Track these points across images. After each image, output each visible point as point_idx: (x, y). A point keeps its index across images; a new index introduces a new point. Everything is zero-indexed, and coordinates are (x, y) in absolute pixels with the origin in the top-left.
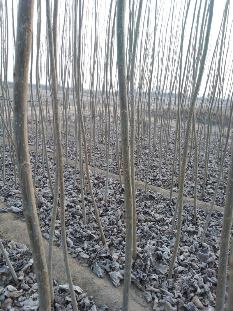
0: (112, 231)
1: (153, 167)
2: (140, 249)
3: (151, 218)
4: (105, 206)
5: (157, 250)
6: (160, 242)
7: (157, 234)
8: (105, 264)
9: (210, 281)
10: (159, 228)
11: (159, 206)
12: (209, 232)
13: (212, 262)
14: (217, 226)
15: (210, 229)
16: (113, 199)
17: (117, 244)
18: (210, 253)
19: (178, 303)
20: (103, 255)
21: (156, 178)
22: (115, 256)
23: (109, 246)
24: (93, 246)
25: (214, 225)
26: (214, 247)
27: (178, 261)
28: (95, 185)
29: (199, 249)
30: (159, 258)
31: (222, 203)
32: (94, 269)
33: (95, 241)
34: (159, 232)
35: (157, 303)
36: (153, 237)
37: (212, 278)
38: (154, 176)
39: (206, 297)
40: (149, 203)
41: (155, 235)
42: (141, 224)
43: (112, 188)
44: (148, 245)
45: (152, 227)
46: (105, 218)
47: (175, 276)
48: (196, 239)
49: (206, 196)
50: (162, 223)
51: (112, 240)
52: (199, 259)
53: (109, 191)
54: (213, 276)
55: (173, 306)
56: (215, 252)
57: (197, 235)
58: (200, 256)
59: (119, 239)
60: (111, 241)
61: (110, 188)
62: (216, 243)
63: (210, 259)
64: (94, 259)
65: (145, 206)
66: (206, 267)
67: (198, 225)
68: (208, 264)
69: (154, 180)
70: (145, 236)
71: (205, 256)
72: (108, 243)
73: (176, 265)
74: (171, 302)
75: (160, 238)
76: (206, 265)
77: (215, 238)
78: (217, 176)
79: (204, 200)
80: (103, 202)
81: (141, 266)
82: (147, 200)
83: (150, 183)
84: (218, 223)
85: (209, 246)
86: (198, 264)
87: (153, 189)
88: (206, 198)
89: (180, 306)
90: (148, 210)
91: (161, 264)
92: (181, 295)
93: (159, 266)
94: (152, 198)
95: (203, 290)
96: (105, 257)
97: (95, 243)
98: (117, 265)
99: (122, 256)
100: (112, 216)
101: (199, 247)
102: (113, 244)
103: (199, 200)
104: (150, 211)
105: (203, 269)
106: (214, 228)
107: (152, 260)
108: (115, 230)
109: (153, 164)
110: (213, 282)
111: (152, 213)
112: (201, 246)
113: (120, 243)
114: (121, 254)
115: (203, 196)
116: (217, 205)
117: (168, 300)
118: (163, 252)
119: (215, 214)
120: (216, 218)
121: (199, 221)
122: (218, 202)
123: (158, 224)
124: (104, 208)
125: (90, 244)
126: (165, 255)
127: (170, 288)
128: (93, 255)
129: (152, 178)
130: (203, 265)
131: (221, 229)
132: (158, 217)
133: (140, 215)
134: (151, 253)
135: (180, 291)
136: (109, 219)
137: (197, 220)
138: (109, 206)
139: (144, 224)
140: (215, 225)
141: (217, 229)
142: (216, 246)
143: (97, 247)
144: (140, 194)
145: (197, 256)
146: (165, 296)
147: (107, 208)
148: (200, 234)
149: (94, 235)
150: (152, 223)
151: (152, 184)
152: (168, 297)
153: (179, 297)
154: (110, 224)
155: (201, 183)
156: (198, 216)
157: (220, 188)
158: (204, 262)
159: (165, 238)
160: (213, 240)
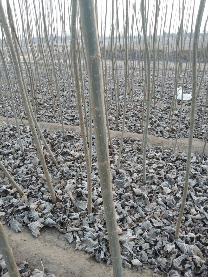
0: (31, 180)
1: (71, 107)
2: (60, 191)
3: (70, 157)
4: (22, 156)
5: (77, 188)
6: (80, 179)
7: (77, 171)
8: (23, 217)
9: (128, 205)
10: (78, 165)
11: (78, 144)
12: (125, 158)
13: (128, 187)
14: (131, 151)
15: (125, 155)
16: (31, 146)
17: (35, 192)
18: (126, 178)
19: (99, 236)
20: (20, 208)
21: (75, 118)
22: (33, 206)
23: (28, 196)
24: (10, 201)
25: (128, 151)
26: (130, 171)
27: (98, 193)
28: (11, 136)
29: (116, 177)
30: (79, 196)
31: (134, 130)
32: (11, 225)
33: (12, 194)
34: (78, 170)
35: (78, 242)
36: (73, 176)
37: (129, 202)
38: (72, 116)
39: (125, 221)
40: (68, 143)
41: (75, 173)
42: (61, 166)
43: (30, 136)
44: (68, 185)
45: (72, 166)
46: (22, 168)
47: (95, 209)
48: (113, 167)
49: (120, 125)
50: (81, 160)
51: (31, 189)
52: (117, 186)
53: (26, 140)
54: (130, 199)
55: (94, 240)
56: (131, 176)
57: (114, 163)
58: (118, 183)
59: (38, 186)
60: (29, 191)
61: (27, 137)
62: (131, 167)
63: (126, 185)
64: (11, 214)
65: (65, 147)
66: (124, 192)
67: (114, 154)
68: (125, 189)
69: (72, 120)
70: (64, 176)
71: (122, 182)
72: (26, 194)
73: (96, 197)
74: (92, 237)
75: (80, 175)
76: (124, 191)
77: (130, 162)
78: (129, 106)
79: (118, 130)
80: (20, 152)
81: (61, 209)
82: (66, 140)
83: (68, 124)
84: (131, 149)
85: (125, 172)
86: (116, 191)
87: (71, 129)
88: (120, 128)
89: (101, 238)
90: (67, 150)
91: (82, 201)
92: (101, 227)
93: (79, 204)
94: (71, 138)
95: (122, 216)
96: (22, 209)
97: (12, 197)
98: (36, 214)
99: (41, 204)
100: (29, 165)
101: (117, 174)
102: (31, 193)
103: (115, 130)
104: (69, 151)
105: (121, 195)
106: (129, 153)
107: (73, 199)
108: (34, 178)
109: (71, 105)
110: (131, 205)
111: (72, 153)
112: (118, 173)
113: (39, 190)
114: (40, 202)
115: (118, 126)
116: (130, 132)
117: (89, 236)
118: (82, 188)
119: (128, 141)
120: (130, 144)
121: (115, 150)
122: (131, 129)
123: (77, 162)
124: (21, 158)
125: (6, 200)
126: (85, 191)
127: (91, 222)
128: (9, 211)
129: (70, 118)
130: (121, 191)
131: (135, 153)
132: (77, 154)
133: (58, 157)
134: (71, 193)
135: (101, 223)
136: (27, 168)
137: (113, 149)
138: (26, 156)
139: (64, 165)
140: (130, 151)
141: (131, 154)
142: (131, 170)
143: (13, 200)
144: (59, 137)
145: (115, 183)
146: (86, 232)
147: (24, 158)
148: (116, 161)
149: (9, 190)
150: (71, 162)
151: (71, 124)
152: (89, 233)
153: (100, 229)
154: (27, 174)
155: (115, 115)
156: (114, 146)
157: (132, 116)
158: (122, 188)
159: (84, 174)
160: (128, 164)
